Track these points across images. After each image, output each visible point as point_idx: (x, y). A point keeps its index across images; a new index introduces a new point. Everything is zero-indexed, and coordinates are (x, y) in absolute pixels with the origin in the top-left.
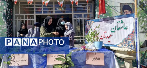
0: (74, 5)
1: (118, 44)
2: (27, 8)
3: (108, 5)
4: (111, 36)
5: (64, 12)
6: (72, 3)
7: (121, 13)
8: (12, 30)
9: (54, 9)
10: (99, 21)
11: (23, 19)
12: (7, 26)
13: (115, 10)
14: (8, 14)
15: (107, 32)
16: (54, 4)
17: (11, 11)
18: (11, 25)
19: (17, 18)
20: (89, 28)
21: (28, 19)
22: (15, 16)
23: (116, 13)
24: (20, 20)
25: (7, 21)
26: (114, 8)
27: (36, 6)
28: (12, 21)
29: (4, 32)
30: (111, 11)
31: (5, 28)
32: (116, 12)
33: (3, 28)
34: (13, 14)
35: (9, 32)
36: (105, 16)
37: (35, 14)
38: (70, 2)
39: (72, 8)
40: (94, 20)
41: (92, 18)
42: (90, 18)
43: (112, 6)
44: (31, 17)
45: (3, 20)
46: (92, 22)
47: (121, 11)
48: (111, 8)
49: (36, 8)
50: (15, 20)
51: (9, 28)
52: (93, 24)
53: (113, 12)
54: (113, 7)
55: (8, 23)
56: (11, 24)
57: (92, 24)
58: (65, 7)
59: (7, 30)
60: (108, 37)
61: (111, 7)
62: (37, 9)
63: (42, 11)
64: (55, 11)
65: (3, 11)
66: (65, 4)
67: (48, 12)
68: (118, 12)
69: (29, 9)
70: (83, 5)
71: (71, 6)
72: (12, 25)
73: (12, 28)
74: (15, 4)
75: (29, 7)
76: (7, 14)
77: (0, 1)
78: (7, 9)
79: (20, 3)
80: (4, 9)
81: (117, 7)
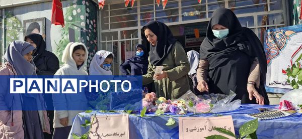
2: (123, 15)
5: (203, 15)
9: (180, 11)
11: (117, 39)
14: (90, 31)
19: (106, 37)
20: (275, 51)
21: (125, 40)
22: (102, 33)
24: (111, 42)
25: (87, 45)
28: (96, 45)
34: (98, 30)
37: (139, 27)
39: (224, 2)
41: (283, 23)
42: (276, 25)
44: (131, 35)
50: (102, 43)
55: (89, 48)
56: (94, 51)
57: (288, 37)
58: (207, 4)
64: (182, 16)
65: (80, 26)
76: (87, 30)
77: (75, 6)
78: (86, 20)
79: (111, 6)
80: (81, 21)
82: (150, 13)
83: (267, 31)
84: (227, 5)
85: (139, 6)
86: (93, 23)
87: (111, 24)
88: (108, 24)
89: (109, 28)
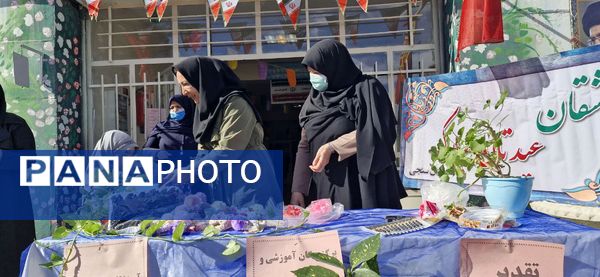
0: (346, 11)
1: (576, 190)
2: (141, 32)
3: (511, 5)
4: (535, 149)
7: (574, 40)
8: (79, 130)
10: (475, 81)
11: (128, 82)
12: (59, 114)
13: (548, 28)
14: (64, 62)
15: (516, 132)
16: (258, 12)
17: (77, 49)
18: (73, 110)
19: (102, 77)
20: (420, 117)
21: (145, 84)
22: (93, 69)
23: (551, 43)
24: (114, 88)
25: (57, 93)
26: (541, 18)
28: (78, 92)
29: (47, 141)
30: (524, 33)
31: (51, 120)
32: (552, 36)
33: (43, 120)
34: (84, 60)
35: (66, 140)
36: (496, 57)
40: (448, 76)
41: (433, 67)
42: (422, 70)
43: (530, 9)
45: (43, 88)
46: (438, 86)
47: (575, 33)
48: (525, 20)
50: (93, 89)
51: (66, 120)
52: (444, 94)
53: (538, 38)
54: (536, 16)
56: (74, 105)
57: (438, 93)
58: (308, 24)
59: (59, 132)
60: (522, 157)
61: (526, 14)
63: (208, 42)
64: (263, 44)
65: (40, 50)
66: (307, 10)
67: (229, 49)
68: (560, 39)
69: (152, 39)
72: (80, 108)
73: (79, 122)
74: (93, 14)
75: (152, 27)
76: (58, 61)
77: (29, 6)
78: (56, 38)
79: (113, 11)
80: (45, 40)
81: (556, 12)
82: (197, 33)
84: (342, 29)
85: (175, 17)
86: (74, 46)
87: (113, 49)
88: (107, 50)
89: (110, 58)
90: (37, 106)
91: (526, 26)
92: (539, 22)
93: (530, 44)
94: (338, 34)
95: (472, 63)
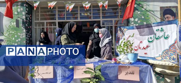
0: (102, 9)
1: (157, 57)
2: (47, 13)
3: (145, 9)
4: (147, 47)
5: (90, 18)
6: (101, 7)
7: (161, 18)
8: (31, 39)
9: (79, 14)
10: (133, 29)
11: (44, 26)
12: (26, 35)
13: (154, 15)
14: (28, 21)
15: (143, 42)
16: (79, 9)
17: (31, 17)
19: (37, 25)
20: (121, 37)
21: (49, 27)
22: (35, 23)
23: (155, 19)
24: (40, 28)
25: (26, 29)
26: (152, 13)
27: (58, 11)
28: (31, 29)
29: (23, 41)
30: (148, 16)
31: (24, 36)
32: (155, 17)
33: (22, 36)
34: (33, 20)
35: (28, 41)
36: (141, 22)
37: (57, 21)
38: (98, 6)
39: (100, 13)
40: (127, 27)
41: (125, 24)
42: (122, 25)
43: (149, 10)
44: (52, 24)
45: (22, 28)
46: (125, 29)
47: (161, 17)
48: (148, 13)
49: (58, 14)
50: (35, 28)
51: (28, 36)
52: (126, 32)
53: (151, 18)
54: (151, 12)
55: (27, 31)
56: (30, 32)
58: (92, 12)
59: (26, 39)
60: (145, 48)
61: (148, 11)
62: (60, 15)
63: (66, 16)
64: (80, 17)
65: (22, 18)
66: (92, 9)
67: (71, 18)
68: (157, 18)
69: (50, 15)
70: (113, 9)
71: (99, 10)
72: (31, 33)
73: (31, 37)
74: (35, 9)
75: (50, 12)
76: (26, 21)
77: (19, 7)
78: (26, 15)
79: (41, 8)
80: (23, 15)
81: (156, 11)
82: (62, 14)
83: (118, 28)
84: (101, 14)
85: (57, 10)
86: (30, 17)
87: (40, 18)
88: (39, 18)
89: (40, 20)
90: (21, 32)
91: (148, 14)
92: (152, 14)
93: (149, 19)
94: (100, 15)
95: (134, 24)
